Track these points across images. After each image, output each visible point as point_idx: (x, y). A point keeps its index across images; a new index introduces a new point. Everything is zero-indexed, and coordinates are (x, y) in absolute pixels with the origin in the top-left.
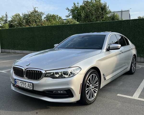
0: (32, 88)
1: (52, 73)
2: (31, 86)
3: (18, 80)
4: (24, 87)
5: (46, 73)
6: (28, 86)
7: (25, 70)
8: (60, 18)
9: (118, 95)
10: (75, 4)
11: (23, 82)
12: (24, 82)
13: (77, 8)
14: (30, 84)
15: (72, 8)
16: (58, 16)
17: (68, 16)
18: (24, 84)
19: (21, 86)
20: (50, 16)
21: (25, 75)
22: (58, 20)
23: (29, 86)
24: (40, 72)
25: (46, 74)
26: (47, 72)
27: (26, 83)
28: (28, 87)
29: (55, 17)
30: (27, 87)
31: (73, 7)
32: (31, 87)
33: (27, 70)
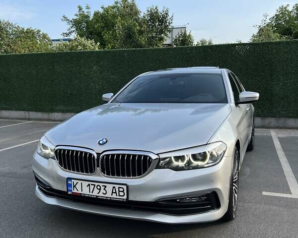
0: (125, 197)
1: (168, 159)
2: (123, 191)
3: (78, 181)
4: (101, 194)
5: (160, 160)
6: (113, 192)
7: (98, 154)
8: (45, 36)
9: (264, 193)
10: (80, 9)
11: (97, 184)
12: (101, 185)
13: (87, 17)
14: (119, 188)
15: (75, 17)
16: (41, 33)
17: (67, 35)
18: (100, 189)
19: (91, 194)
20: (22, 32)
21: (98, 166)
22: (40, 40)
23: (116, 193)
24: (145, 157)
25: (159, 162)
26: (162, 156)
27: (105, 187)
28: (114, 196)
29: (33, 34)
30: (109, 195)
31: (76, 15)
32: (122, 194)
33: (104, 156)
